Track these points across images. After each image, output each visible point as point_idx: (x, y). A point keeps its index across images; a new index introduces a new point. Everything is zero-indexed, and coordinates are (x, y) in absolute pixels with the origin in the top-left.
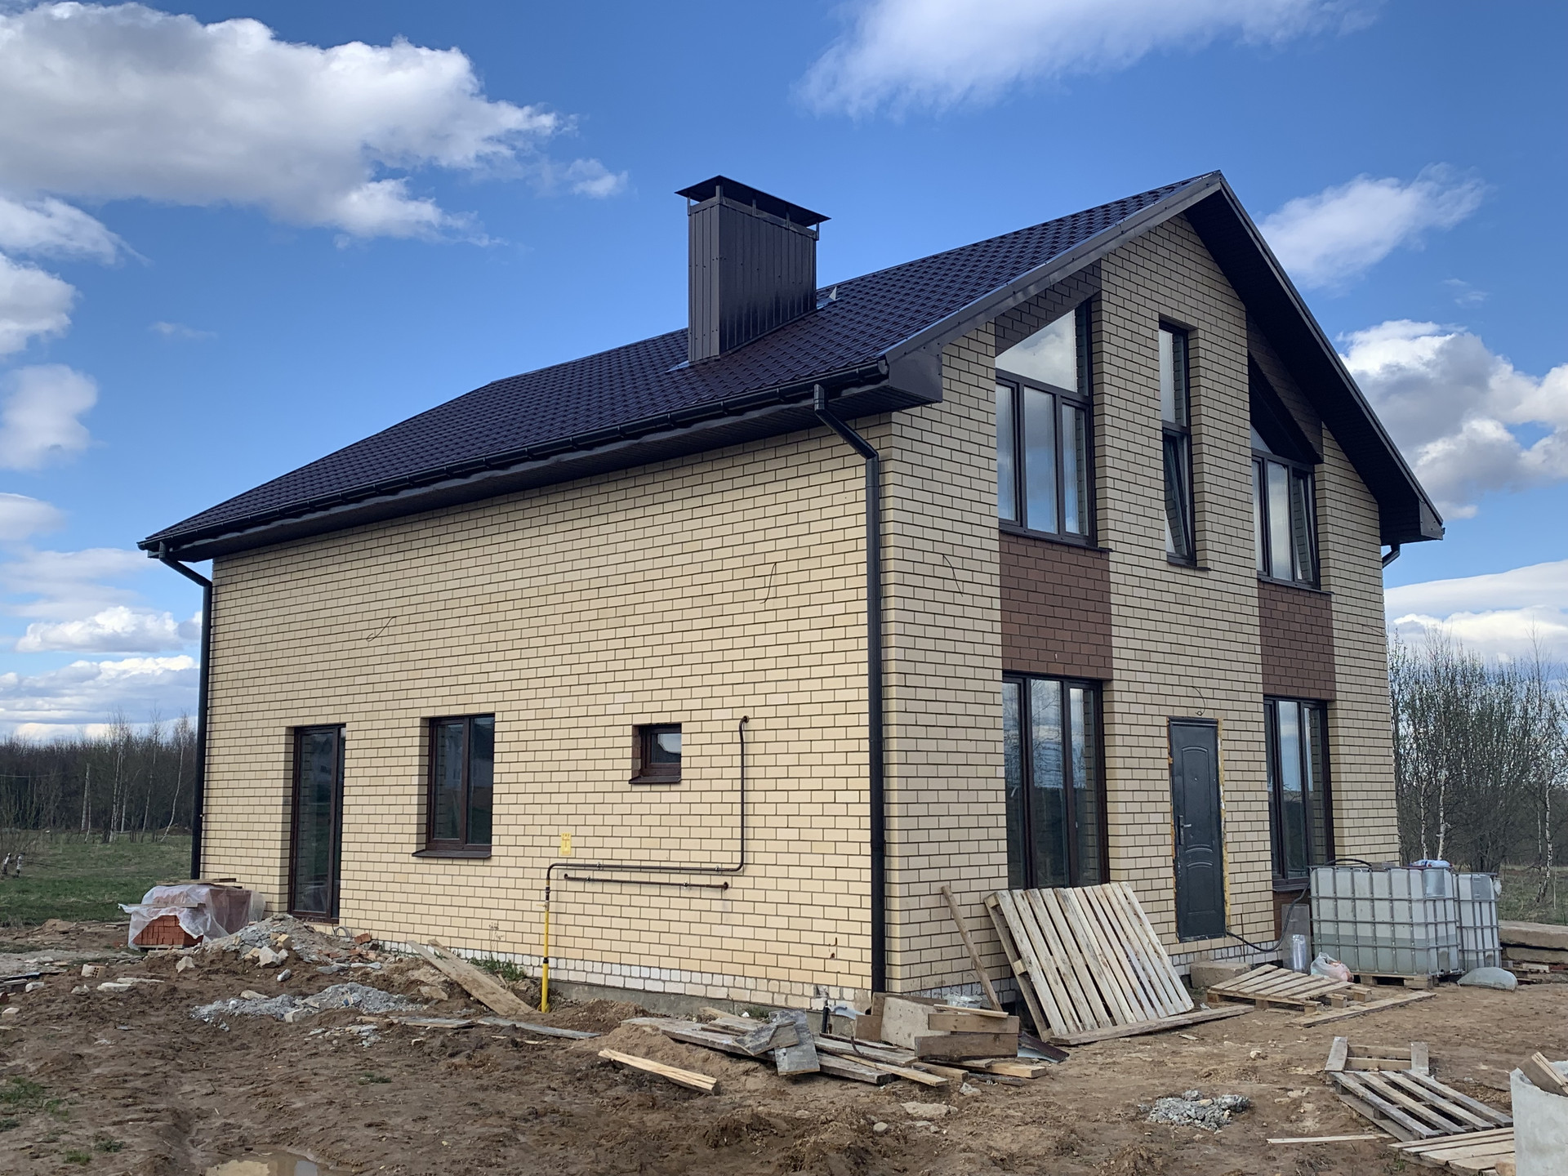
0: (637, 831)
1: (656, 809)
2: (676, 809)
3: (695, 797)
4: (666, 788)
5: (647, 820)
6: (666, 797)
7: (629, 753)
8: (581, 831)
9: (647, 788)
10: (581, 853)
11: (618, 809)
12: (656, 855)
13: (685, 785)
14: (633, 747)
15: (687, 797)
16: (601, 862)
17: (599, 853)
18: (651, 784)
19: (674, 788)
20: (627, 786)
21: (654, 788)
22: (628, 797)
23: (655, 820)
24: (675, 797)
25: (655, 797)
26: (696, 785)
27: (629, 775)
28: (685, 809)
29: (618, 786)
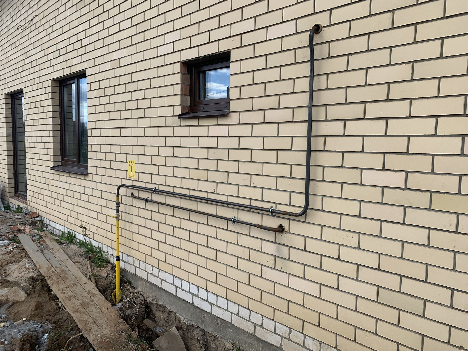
0: (186, 163)
1: (204, 142)
2: (223, 143)
3: (246, 131)
4: (213, 121)
5: (195, 153)
6: (215, 131)
7: (178, 89)
8: (143, 159)
9: (195, 122)
10: (143, 177)
11: (170, 142)
12: (204, 186)
13: (234, 118)
14: (182, 83)
15: (235, 131)
16: (157, 187)
17: (156, 179)
18: (198, 118)
19: (221, 121)
20: (177, 121)
21: (202, 122)
22: (179, 131)
23: (203, 153)
24: (223, 131)
25: (202, 131)
26: (246, 118)
27: (178, 110)
28: (233, 143)
29: (170, 121)
